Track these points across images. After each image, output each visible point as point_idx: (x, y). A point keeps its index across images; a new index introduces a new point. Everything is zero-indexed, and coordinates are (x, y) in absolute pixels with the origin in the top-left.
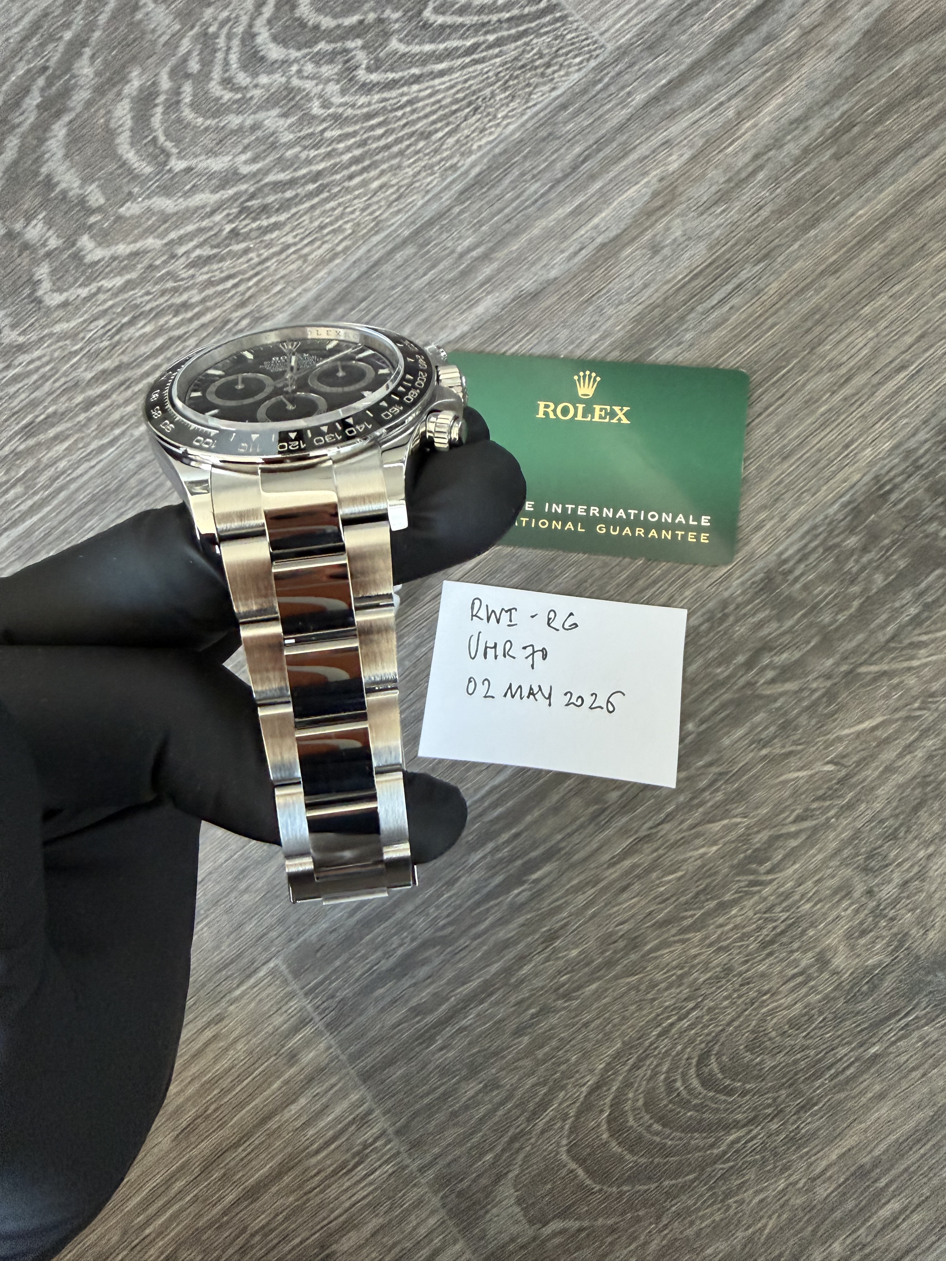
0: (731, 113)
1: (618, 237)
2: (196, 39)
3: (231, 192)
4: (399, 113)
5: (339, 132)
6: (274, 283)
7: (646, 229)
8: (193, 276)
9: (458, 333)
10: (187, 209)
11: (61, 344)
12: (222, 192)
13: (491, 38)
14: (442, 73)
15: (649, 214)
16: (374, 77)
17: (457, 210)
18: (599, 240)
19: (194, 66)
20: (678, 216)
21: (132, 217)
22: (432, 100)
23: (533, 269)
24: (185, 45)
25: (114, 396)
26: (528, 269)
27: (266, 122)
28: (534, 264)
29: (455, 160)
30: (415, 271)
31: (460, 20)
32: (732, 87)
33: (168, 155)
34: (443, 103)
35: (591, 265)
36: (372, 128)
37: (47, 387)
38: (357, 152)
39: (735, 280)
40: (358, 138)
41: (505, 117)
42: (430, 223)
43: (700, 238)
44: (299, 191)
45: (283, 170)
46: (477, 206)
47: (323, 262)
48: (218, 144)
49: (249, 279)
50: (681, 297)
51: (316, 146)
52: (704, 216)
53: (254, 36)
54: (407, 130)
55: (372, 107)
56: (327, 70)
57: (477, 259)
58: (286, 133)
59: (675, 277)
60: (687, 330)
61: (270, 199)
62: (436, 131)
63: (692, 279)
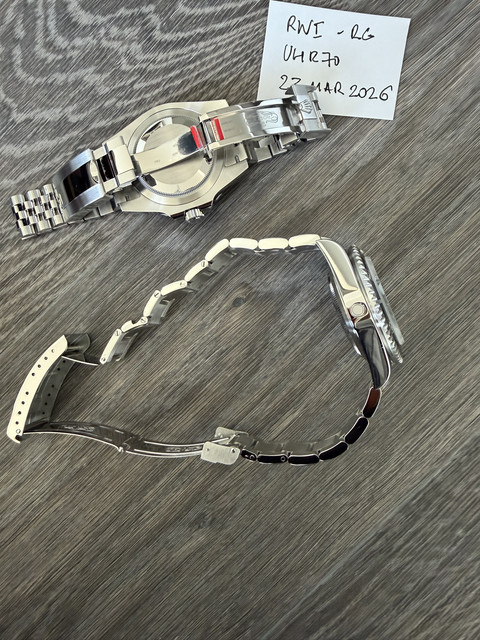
0: (452, 56)
1: (373, 160)
3: (65, 138)
4: (192, 66)
5: (145, 84)
7: (394, 154)
10: (32, 154)
12: (58, 138)
15: (396, 141)
16: (168, 37)
18: (359, 164)
19: (20, 33)
20: (419, 141)
22: (216, 54)
23: (310, 191)
26: (307, 190)
27: (85, 79)
28: (310, 186)
32: (451, 35)
33: (10, 110)
34: (225, 56)
35: (355, 185)
36: (172, 80)
39: (465, 191)
40: (160, 89)
43: (436, 160)
45: (104, 118)
48: (49, 98)
50: (426, 207)
51: (128, 97)
52: (438, 141)
54: (199, 81)
55: (170, 62)
58: (103, 86)
59: (419, 191)
60: (432, 233)
62: (223, 80)
63: (433, 192)
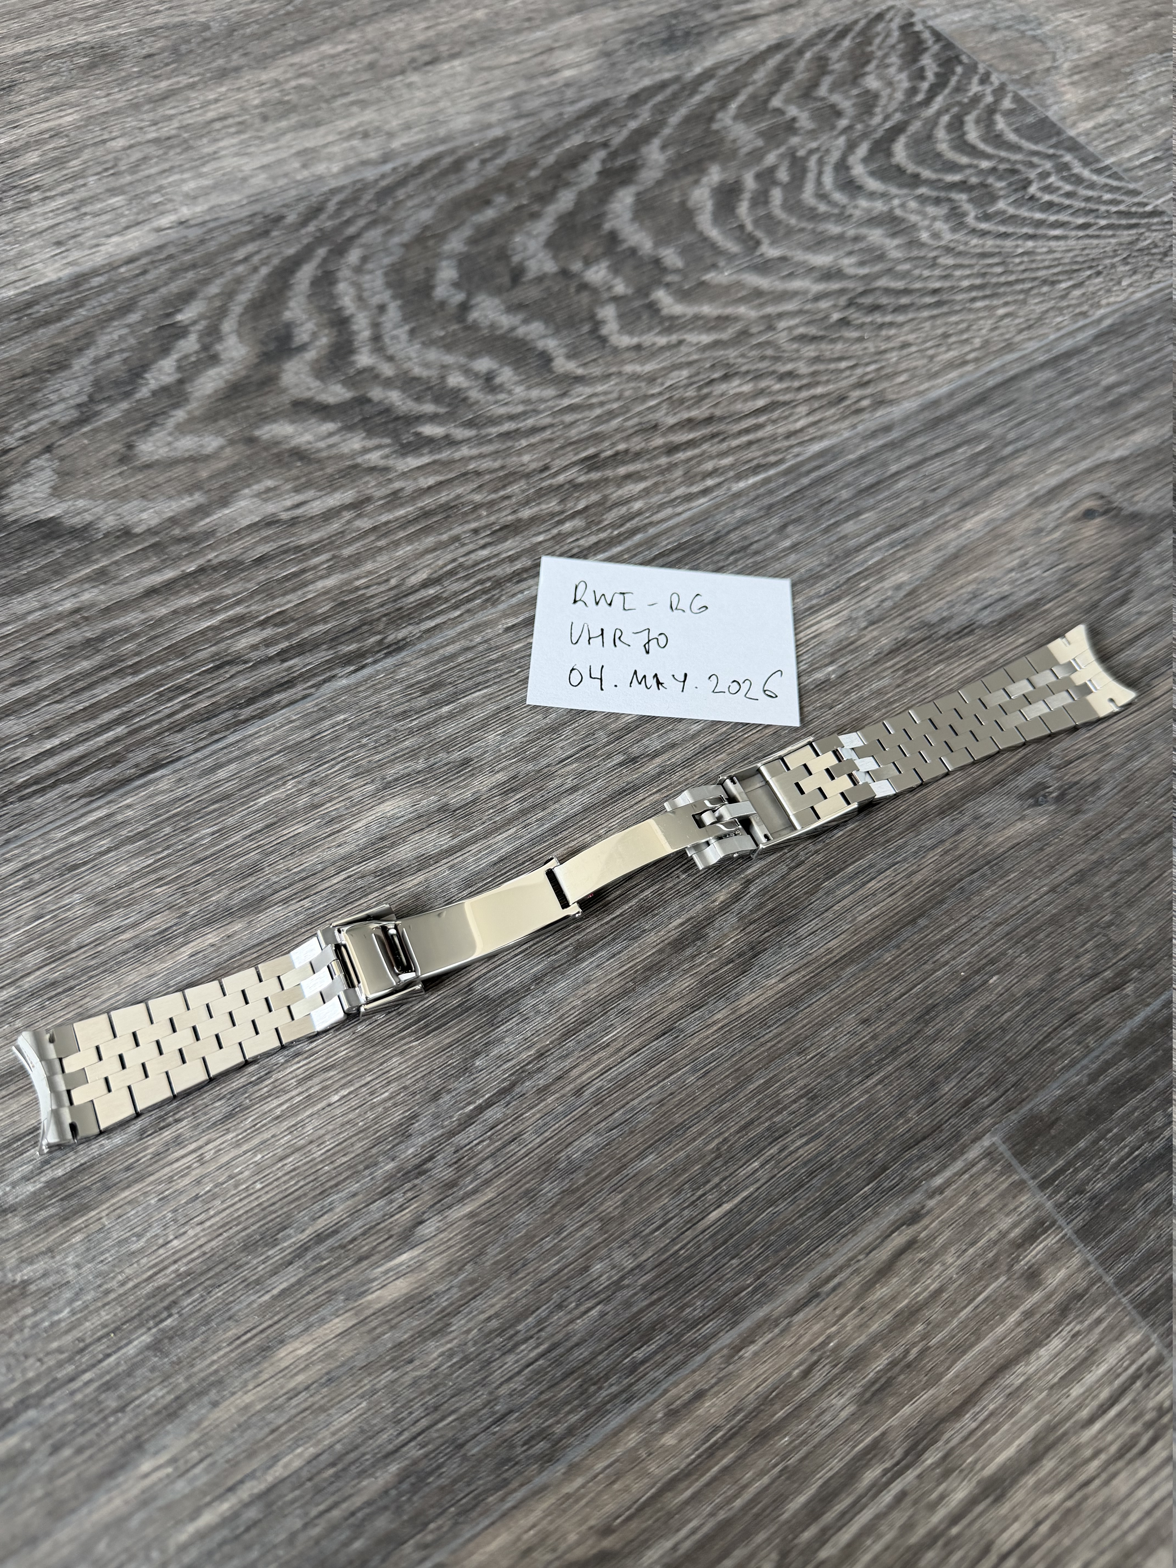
2: (782, 156)
6: (896, 374)
8: (798, 351)
9: (1118, 454)
11: (632, 385)
13: (1103, 222)
14: (1057, 238)
17: (1094, 350)
21: (718, 286)
24: (771, 159)
25: (705, 447)
29: (1085, 308)
30: (1059, 392)
31: (1067, 202)
37: (615, 423)
38: (978, 281)
41: (1130, 285)
42: (1068, 355)
44: (917, 301)
46: (1116, 350)
47: (951, 365)
49: (867, 364)
53: (848, 168)
56: (931, 210)
57: (1124, 395)
61: (884, 300)
